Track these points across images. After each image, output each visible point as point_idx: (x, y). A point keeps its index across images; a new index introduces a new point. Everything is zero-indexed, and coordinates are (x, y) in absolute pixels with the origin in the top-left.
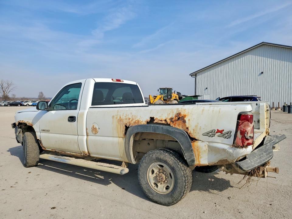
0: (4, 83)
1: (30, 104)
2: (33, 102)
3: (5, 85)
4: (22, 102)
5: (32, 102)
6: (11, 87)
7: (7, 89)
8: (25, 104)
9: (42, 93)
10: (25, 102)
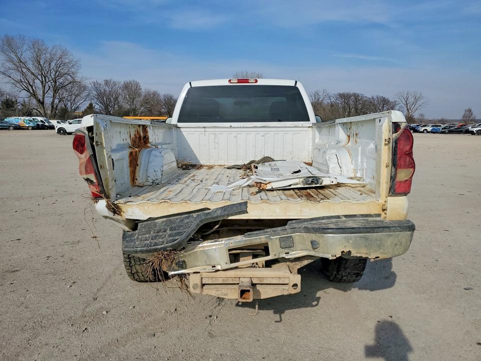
0: (410, 97)
1: (429, 129)
2: (435, 126)
3: (411, 100)
4: (418, 126)
5: (432, 126)
6: (419, 103)
7: (413, 106)
8: (422, 129)
9: (470, 111)
10: (422, 127)
